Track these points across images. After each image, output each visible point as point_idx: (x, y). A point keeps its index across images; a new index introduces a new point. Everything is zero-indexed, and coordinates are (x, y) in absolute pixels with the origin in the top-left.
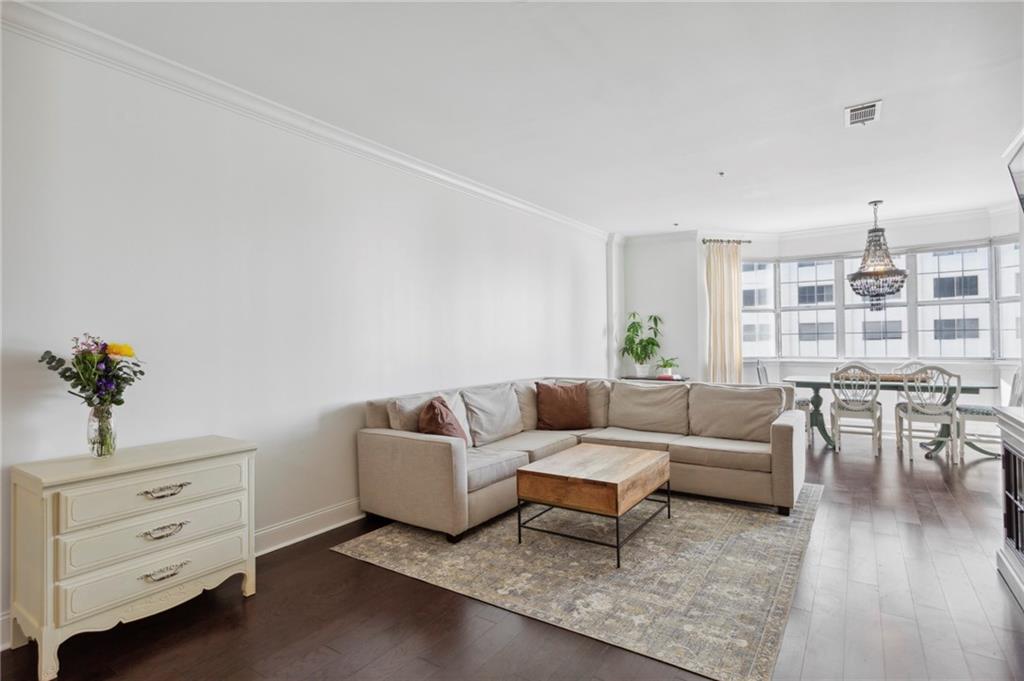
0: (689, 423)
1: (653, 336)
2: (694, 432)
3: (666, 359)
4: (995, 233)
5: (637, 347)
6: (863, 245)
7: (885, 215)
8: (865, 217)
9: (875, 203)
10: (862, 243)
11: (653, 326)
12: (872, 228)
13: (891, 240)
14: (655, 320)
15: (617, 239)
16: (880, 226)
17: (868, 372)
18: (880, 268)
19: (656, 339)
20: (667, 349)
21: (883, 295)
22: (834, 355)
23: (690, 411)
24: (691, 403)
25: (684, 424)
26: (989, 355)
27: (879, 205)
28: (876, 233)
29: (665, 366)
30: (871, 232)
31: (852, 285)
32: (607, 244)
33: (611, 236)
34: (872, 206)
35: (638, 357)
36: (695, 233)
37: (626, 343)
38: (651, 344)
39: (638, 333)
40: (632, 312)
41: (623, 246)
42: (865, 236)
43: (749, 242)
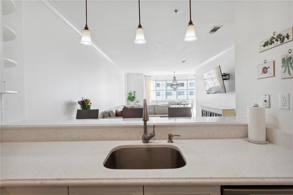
1: (134, 96)
4: (188, 79)
5: (131, 98)
8: (173, 74)
9: (174, 72)
10: (173, 79)
11: (134, 94)
13: (177, 79)
14: (134, 92)
15: (127, 74)
16: (175, 76)
18: (175, 84)
20: (137, 98)
22: (165, 99)
25: (154, 113)
26: (186, 99)
29: (138, 102)
32: (125, 74)
35: (132, 101)
36: (143, 74)
37: (128, 97)
38: (134, 97)
39: (131, 95)
40: (130, 90)
41: (127, 75)
42: (173, 78)
43: (152, 77)
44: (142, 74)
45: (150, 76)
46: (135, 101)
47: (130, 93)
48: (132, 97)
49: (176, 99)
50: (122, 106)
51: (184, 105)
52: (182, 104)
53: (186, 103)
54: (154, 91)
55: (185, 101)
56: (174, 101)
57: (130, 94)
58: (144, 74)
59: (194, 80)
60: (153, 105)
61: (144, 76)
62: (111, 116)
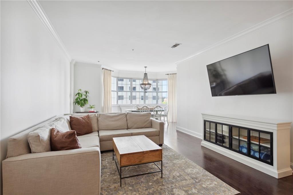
0: (127, 125)
1: (85, 98)
2: (129, 128)
3: (91, 106)
4: (158, 78)
5: (81, 101)
6: (143, 77)
7: (148, 70)
8: (143, 70)
9: (146, 67)
11: (86, 94)
12: (145, 73)
13: (149, 77)
14: (86, 92)
15: (74, 62)
16: (146, 73)
17: (148, 108)
18: (146, 83)
19: (87, 99)
21: (147, 89)
22: (130, 104)
23: (128, 121)
24: (127, 119)
25: (126, 126)
27: (146, 68)
28: (146, 74)
29: (91, 108)
30: (145, 74)
31: (141, 86)
32: (70, 63)
33: (73, 60)
34: (145, 68)
35: (82, 105)
36: (101, 65)
37: (76, 100)
38: (85, 100)
39: (81, 96)
40: (79, 89)
41: (75, 65)
42: (143, 75)
43: (113, 71)
44: (99, 66)
45: (110, 71)
46: (87, 106)
47: (79, 93)
48: (82, 99)
49: (143, 103)
50: (65, 115)
51: (157, 111)
52: (155, 111)
53: (161, 109)
54: (115, 91)
55: (160, 107)
56: (147, 107)
57: (79, 95)
58: (103, 67)
59: (167, 80)
60: (124, 114)
61: (103, 69)
62: (33, 149)
